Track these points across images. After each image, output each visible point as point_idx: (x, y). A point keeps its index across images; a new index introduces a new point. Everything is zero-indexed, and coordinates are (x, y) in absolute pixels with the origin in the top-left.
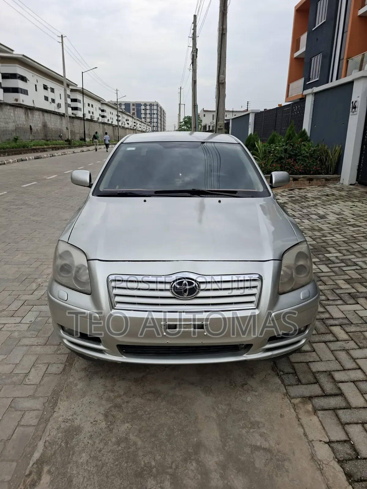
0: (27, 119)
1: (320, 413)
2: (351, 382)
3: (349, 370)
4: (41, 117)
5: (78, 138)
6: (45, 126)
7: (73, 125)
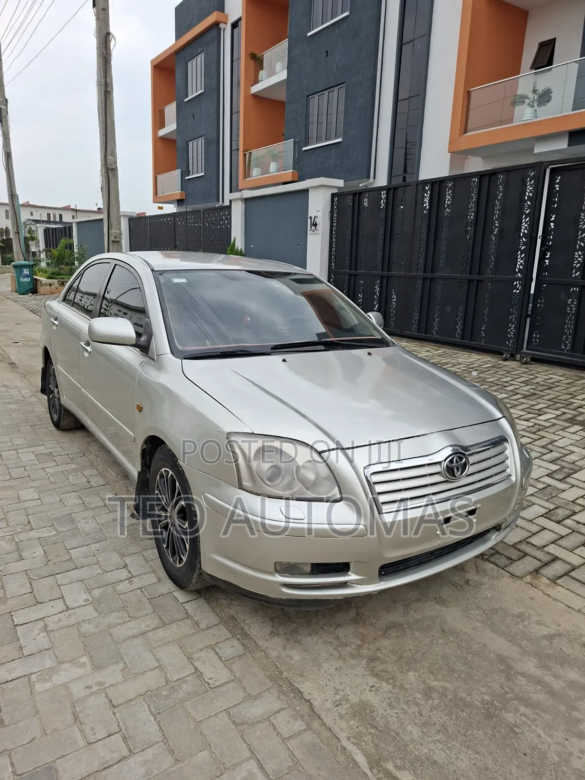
1: (558, 581)
2: (551, 543)
3: (537, 533)
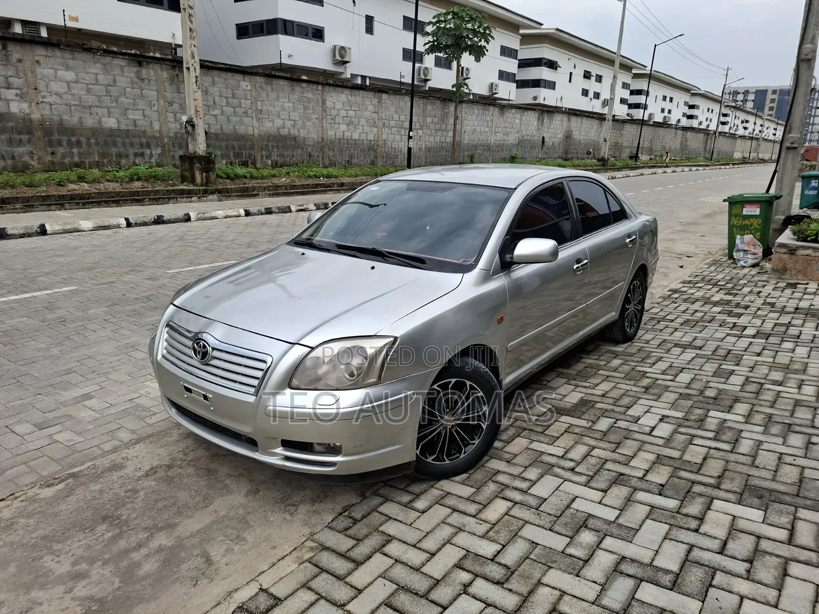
0: (540, 127)
4: (565, 123)
5: (626, 154)
6: (568, 136)
7: (620, 133)
